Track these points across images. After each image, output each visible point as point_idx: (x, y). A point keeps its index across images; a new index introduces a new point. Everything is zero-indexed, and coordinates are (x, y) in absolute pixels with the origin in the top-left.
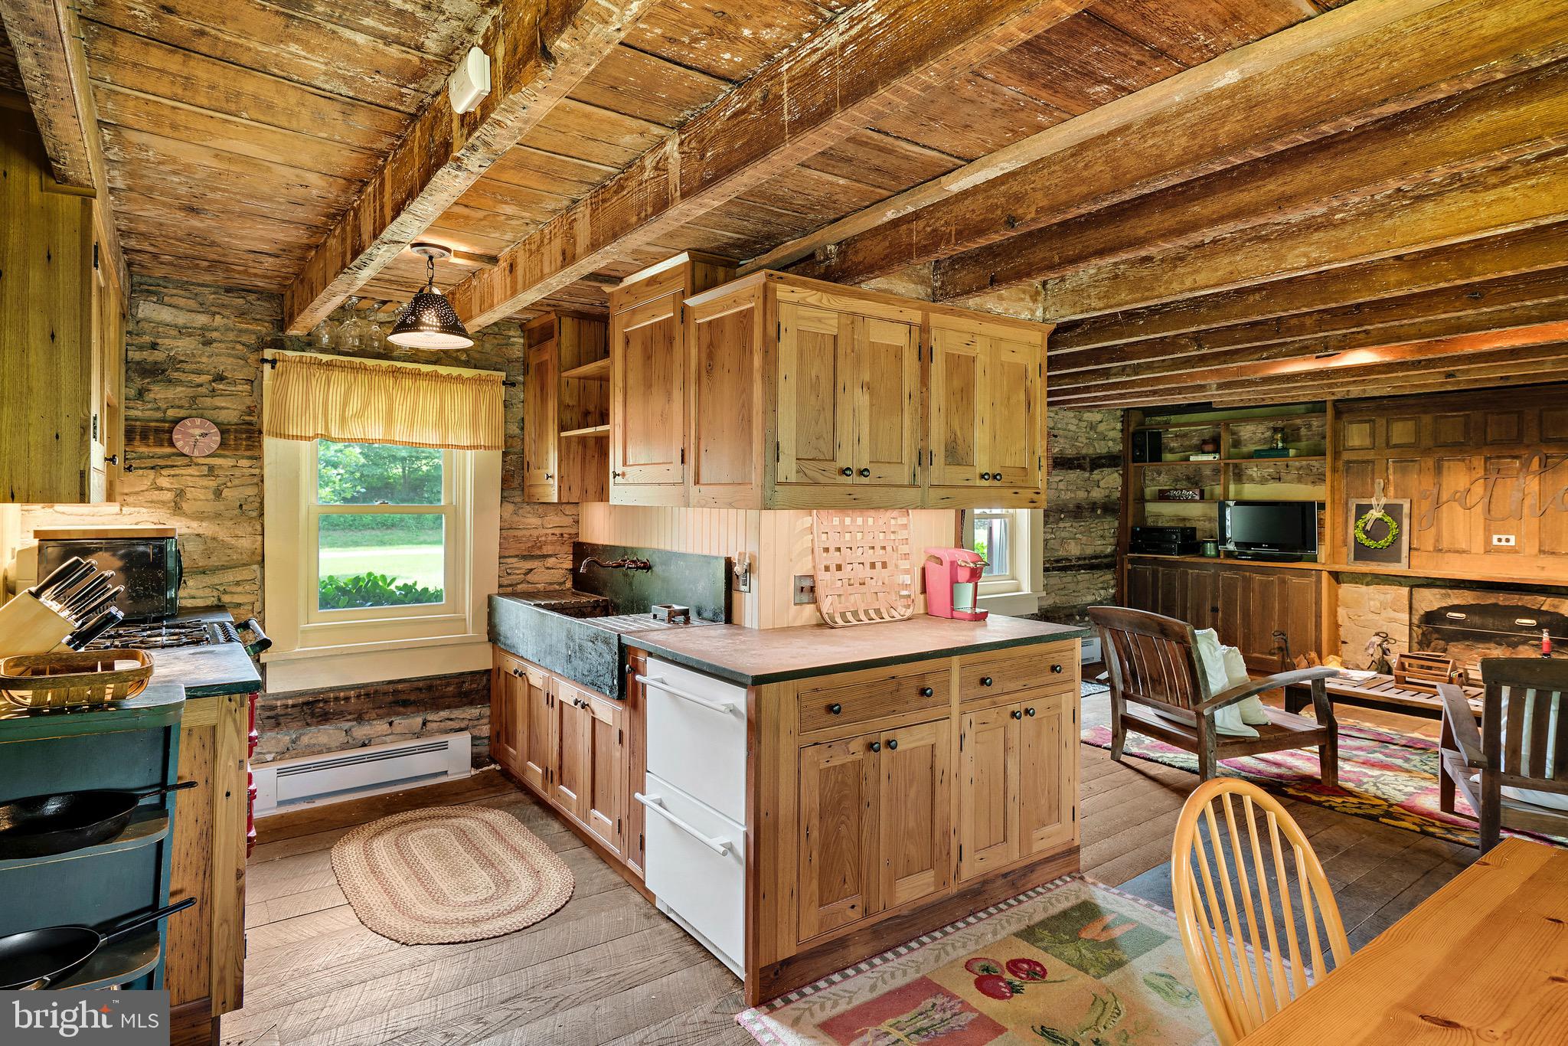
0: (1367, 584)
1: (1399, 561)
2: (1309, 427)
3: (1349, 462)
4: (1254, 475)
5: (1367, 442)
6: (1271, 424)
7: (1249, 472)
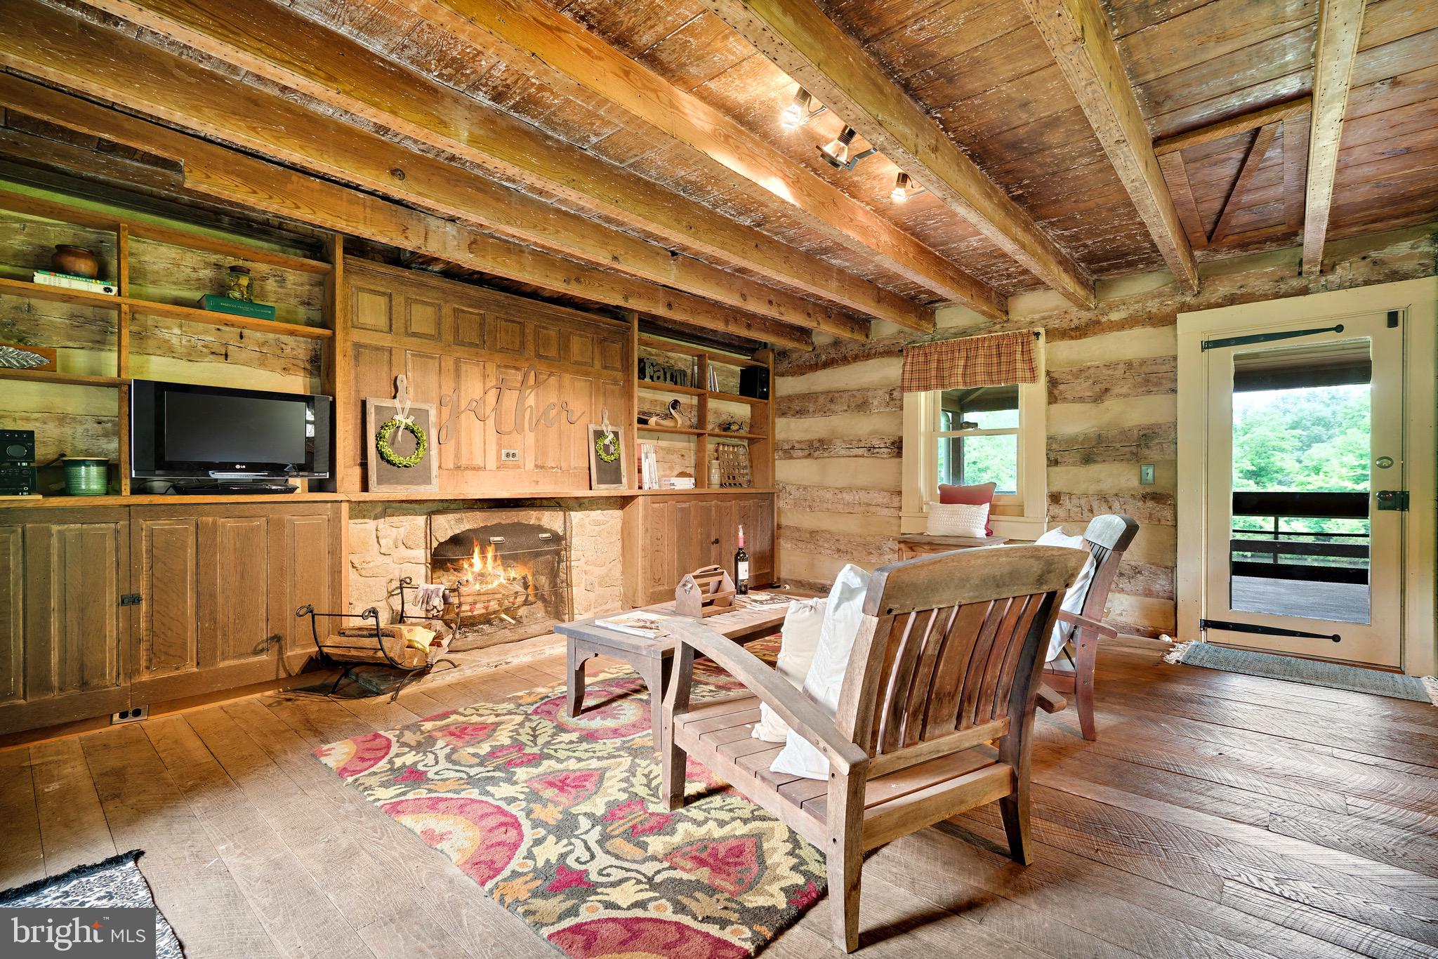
0: (376, 518)
1: (427, 480)
2: (282, 281)
3: (358, 346)
4: (175, 341)
5: (383, 322)
6: (213, 258)
7: (164, 334)
